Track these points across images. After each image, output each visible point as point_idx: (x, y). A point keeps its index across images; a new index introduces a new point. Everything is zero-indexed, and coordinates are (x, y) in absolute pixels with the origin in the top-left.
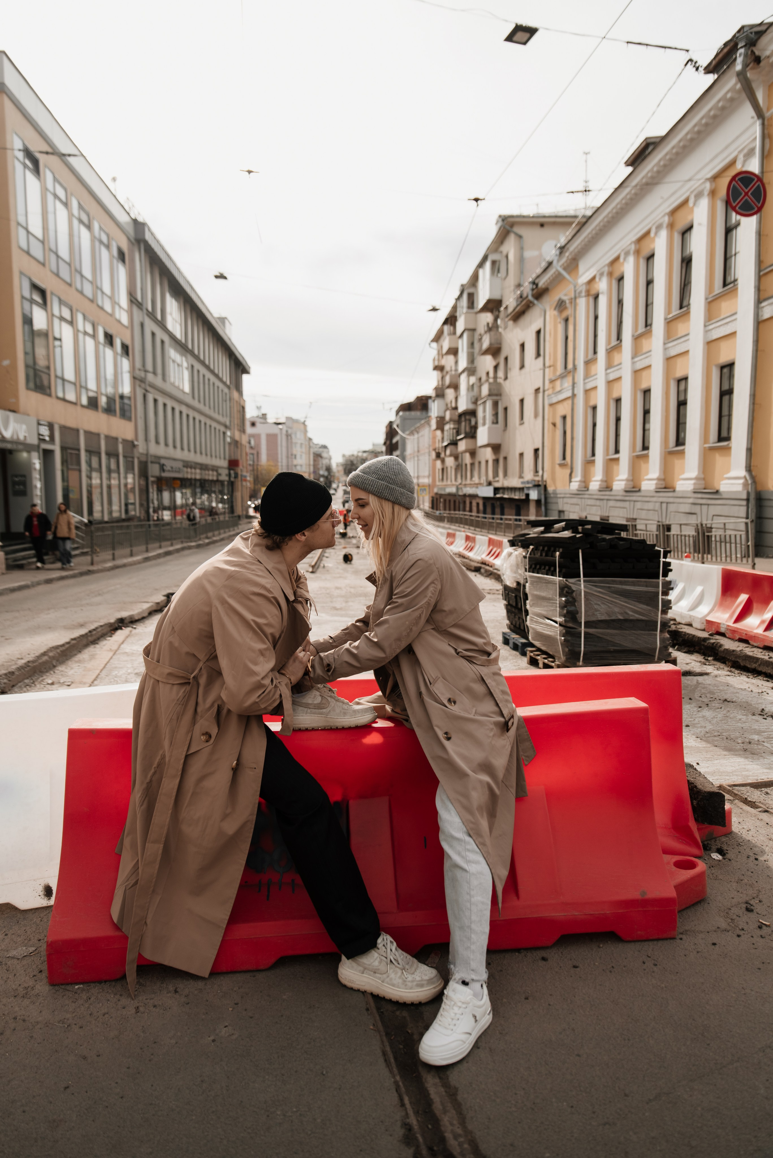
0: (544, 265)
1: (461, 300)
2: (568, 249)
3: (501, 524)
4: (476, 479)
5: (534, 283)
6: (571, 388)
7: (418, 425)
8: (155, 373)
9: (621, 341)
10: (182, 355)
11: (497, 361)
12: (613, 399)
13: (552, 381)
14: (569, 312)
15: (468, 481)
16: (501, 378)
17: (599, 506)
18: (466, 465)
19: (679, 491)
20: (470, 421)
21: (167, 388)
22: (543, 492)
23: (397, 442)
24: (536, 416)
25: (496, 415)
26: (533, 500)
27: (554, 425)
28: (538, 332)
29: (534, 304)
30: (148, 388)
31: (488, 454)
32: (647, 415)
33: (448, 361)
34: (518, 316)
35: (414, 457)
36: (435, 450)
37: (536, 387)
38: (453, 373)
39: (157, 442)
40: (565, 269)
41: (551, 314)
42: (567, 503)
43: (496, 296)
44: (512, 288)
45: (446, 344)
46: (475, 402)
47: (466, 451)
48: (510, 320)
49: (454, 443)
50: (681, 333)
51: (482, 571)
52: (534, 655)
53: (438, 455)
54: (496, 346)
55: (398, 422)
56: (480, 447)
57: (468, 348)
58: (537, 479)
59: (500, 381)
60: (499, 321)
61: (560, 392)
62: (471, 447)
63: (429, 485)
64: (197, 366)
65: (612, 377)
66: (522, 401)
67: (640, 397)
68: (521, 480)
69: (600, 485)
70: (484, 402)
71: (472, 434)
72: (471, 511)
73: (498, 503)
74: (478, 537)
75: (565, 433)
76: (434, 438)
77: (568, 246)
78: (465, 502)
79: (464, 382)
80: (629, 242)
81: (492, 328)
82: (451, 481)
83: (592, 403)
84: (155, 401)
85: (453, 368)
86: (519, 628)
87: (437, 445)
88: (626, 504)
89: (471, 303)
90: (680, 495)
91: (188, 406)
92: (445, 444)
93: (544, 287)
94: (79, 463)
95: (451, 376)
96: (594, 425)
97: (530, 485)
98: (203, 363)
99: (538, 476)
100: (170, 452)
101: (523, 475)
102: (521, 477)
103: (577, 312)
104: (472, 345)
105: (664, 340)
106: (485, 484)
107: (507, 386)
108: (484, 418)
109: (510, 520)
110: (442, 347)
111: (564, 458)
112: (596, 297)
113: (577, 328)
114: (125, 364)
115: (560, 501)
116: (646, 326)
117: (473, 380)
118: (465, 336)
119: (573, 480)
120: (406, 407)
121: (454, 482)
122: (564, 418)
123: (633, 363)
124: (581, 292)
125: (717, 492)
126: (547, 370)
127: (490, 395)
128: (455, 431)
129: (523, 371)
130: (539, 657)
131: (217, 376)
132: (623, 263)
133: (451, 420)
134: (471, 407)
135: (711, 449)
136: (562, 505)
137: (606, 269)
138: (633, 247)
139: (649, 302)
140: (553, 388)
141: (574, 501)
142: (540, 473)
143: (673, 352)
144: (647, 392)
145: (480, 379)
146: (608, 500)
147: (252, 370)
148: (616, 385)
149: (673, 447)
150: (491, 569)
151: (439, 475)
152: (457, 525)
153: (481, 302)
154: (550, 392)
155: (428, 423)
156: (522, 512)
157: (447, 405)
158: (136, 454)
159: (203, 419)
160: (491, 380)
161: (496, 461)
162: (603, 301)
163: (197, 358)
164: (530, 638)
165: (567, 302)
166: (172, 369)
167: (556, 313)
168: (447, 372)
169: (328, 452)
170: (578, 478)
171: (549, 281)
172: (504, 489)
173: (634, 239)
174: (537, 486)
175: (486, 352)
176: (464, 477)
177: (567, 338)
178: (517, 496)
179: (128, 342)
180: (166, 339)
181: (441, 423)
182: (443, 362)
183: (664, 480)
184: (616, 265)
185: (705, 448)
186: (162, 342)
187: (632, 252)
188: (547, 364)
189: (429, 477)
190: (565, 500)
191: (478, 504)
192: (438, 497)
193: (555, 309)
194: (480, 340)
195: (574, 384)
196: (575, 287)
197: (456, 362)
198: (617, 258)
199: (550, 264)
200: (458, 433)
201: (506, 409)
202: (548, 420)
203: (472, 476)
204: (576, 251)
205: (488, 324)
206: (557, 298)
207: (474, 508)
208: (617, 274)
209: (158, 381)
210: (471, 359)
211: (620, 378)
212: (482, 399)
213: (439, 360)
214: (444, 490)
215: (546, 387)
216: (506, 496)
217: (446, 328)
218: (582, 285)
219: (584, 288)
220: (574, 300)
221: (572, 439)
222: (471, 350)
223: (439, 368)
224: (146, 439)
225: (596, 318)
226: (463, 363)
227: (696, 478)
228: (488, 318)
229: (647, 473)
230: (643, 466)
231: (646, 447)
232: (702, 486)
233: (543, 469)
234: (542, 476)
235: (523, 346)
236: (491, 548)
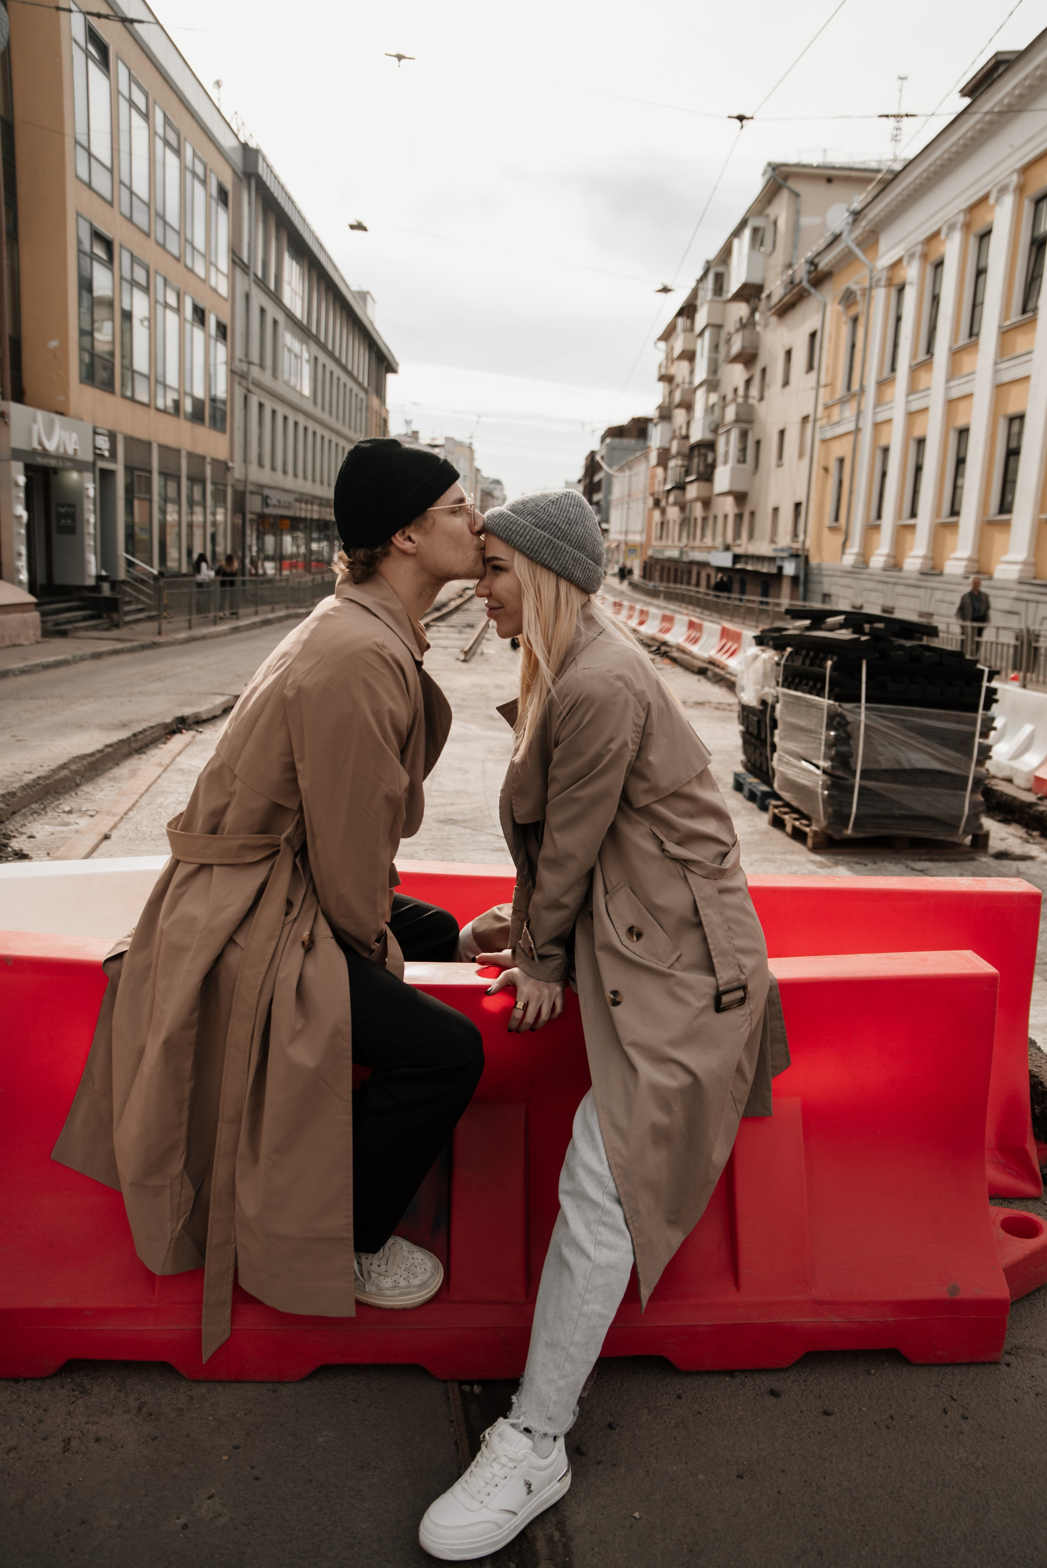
0: (828, 237)
1: (704, 282)
2: (866, 216)
3: (740, 606)
4: (708, 541)
5: (812, 263)
6: (854, 418)
7: (631, 458)
8: (262, 366)
9: (932, 355)
10: (302, 342)
11: (751, 373)
12: (914, 439)
13: (827, 407)
14: (859, 308)
15: (697, 543)
16: (754, 398)
17: (882, 592)
18: (696, 519)
19: (998, 580)
20: (706, 456)
21: (279, 388)
22: (802, 565)
23: (600, 482)
24: (801, 455)
25: (743, 450)
26: (788, 576)
27: (826, 470)
28: (813, 335)
29: (810, 294)
30: (251, 387)
31: (728, 506)
32: (961, 466)
33: (681, 370)
34: (784, 310)
35: (622, 503)
36: (652, 494)
37: (804, 414)
38: (686, 386)
39: (261, 465)
40: (859, 245)
41: (834, 308)
42: (836, 584)
43: (756, 279)
44: (780, 269)
45: (679, 345)
46: (715, 430)
47: (696, 499)
48: (773, 314)
49: (681, 487)
50: (1020, 350)
51: (710, 674)
52: (780, 812)
53: (657, 503)
54: (750, 351)
55: (604, 452)
56: (719, 495)
57: (710, 351)
58: (796, 546)
59: (753, 401)
60: (757, 316)
61: (838, 424)
62: (705, 494)
63: (641, 545)
64: (323, 358)
65: (914, 407)
66: (782, 433)
67: (953, 438)
68: (773, 546)
69: (886, 561)
70: (728, 431)
71: (707, 476)
72: (698, 584)
73: (738, 577)
74: (707, 625)
75: (840, 483)
76: (653, 477)
77: (866, 211)
78: (690, 573)
79: (700, 400)
80: (956, 211)
81: (747, 325)
82: (673, 540)
83: (883, 443)
84: (261, 406)
85: (687, 380)
86: (760, 769)
87: (656, 488)
88: (921, 592)
89: (719, 288)
90: (999, 584)
91: (306, 414)
92: (668, 487)
93: (826, 269)
94: (149, 490)
95: (683, 392)
96: (884, 475)
97: (785, 554)
98: (331, 354)
99: (797, 542)
100: (278, 479)
101: (776, 539)
102: (773, 541)
103: (872, 309)
104: (715, 347)
105: (996, 357)
106: (721, 547)
107: (762, 410)
108: (727, 453)
109: (753, 601)
110: (672, 349)
111: (837, 519)
112: (901, 289)
113: (870, 332)
114: (221, 352)
115: (826, 580)
116: (971, 335)
117: (714, 398)
118: (707, 334)
119: (848, 551)
120: (616, 432)
121: (676, 543)
122: (841, 461)
123: (948, 389)
124: (879, 280)
126: (822, 391)
127: (737, 421)
128: (683, 470)
129: (788, 389)
130: (786, 817)
131: (350, 374)
132: (944, 241)
133: (679, 454)
134: (709, 436)
136: (828, 585)
137: (919, 249)
138: (961, 218)
139: (978, 300)
140: (829, 417)
141: (847, 581)
142: (801, 537)
143: (1006, 377)
144: (963, 433)
145: (724, 398)
146: (895, 584)
147: (400, 369)
148: (919, 419)
149: (995, 515)
150: (722, 672)
151: (655, 531)
152: (677, 604)
153: (734, 285)
154: (824, 422)
155: (646, 456)
156: (771, 591)
157: (674, 432)
158: (230, 481)
159: (327, 435)
160: (740, 400)
161: (739, 517)
162: (910, 295)
163: (323, 347)
164: (776, 785)
165: (859, 293)
166: (286, 361)
167: (840, 308)
168: (678, 385)
169: (502, 490)
170: (854, 549)
171: (834, 261)
172: (748, 558)
173: (964, 206)
174: (795, 556)
175: (736, 359)
176: (692, 536)
177: (853, 346)
178: (765, 568)
179: (226, 320)
180: (281, 318)
181: (664, 457)
182: (673, 370)
183: (979, 561)
184: (934, 243)
185: (1040, 520)
186: (275, 322)
187: (959, 225)
188: (823, 381)
189: (641, 532)
190: (834, 579)
191: (709, 576)
192: (653, 562)
193: (840, 303)
194: (728, 341)
195: (859, 413)
196: (871, 272)
197: (692, 372)
198: (937, 234)
199: (837, 238)
200: (687, 473)
201: (758, 443)
202: (818, 462)
203: (703, 535)
204: (878, 218)
205: (741, 319)
206: (843, 287)
207: (703, 582)
208: (934, 257)
209: (266, 378)
210: (714, 368)
211: (925, 410)
212: (724, 426)
213: (667, 367)
214: (662, 552)
215: (819, 415)
216: (749, 567)
217: (680, 321)
218: (882, 270)
219: (884, 275)
220: (868, 292)
221: (851, 492)
222: (714, 355)
223: (667, 378)
224: (245, 460)
225: (899, 319)
226: (701, 373)
227: (1025, 563)
228: (741, 310)
229: (954, 550)
230: (949, 538)
231: (955, 512)
232: (1032, 575)
233: (805, 532)
234: (804, 543)
235: (789, 353)
236: (724, 641)
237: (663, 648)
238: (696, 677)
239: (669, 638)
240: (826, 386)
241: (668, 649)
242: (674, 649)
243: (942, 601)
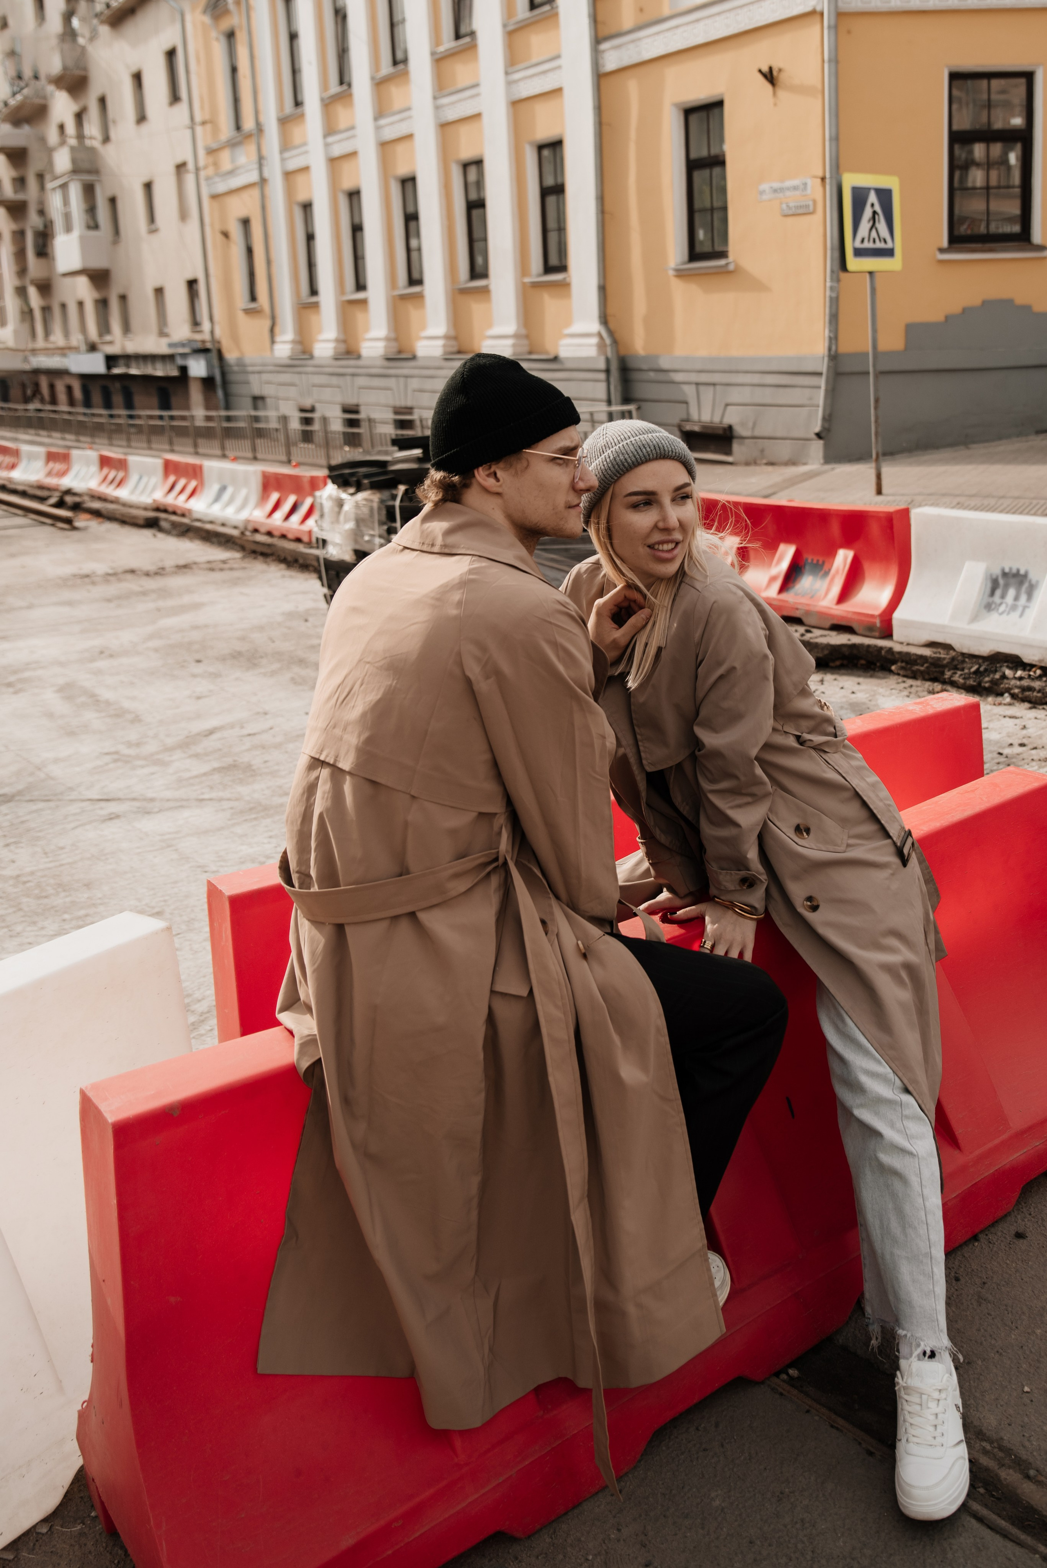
4: (61, 339)
6: (256, 166)
9: (349, 86)
11: (82, 103)
12: (344, 192)
14: (234, 19)
16: (91, 138)
17: (339, 387)
22: (215, 362)
24: (183, 215)
25: (92, 211)
26: (196, 379)
27: (226, 235)
28: (171, 53)
31: (82, 289)
32: (413, 224)
34: (119, 16)
37: (179, 160)
41: (195, 19)
42: (269, 383)
48: (102, 22)
50: (462, 81)
54: (75, 72)
56: (65, 275)
58: (198, 337)
59: (94, 144)
61: (231, 173)
65: (336, 150)
66: (148, 187)
67: (395, 190)
68: (164, 341)
69: (335, 348)
70: (64, 187)
71: (45, 249)
73: (118, 385)
74: (134, 460)
75: (250, 251)
78: (37, 386)
83: (302, 197)
88: (391, 382)
96: (310, 238)
97: (186, 350)
99: (200, 333)
101: (166, 330)
102: (163, 334)
103: (253, 22)
105: (434, 90)
106: (83, 347)
107: (110, 155)
108: (67, 217)
111: (253, 298)
113: (255, 52)
115: (254, 379)
116: (395, 62)
119: (278, 338)
122: (246, 223)
123: (377, 128)
125: (555, 359)
126: (199, 130)
127: (75, 171)
129: (145, 127)
135: (535, 285)
136: (257, 385)
140: (216, 164)
141: (284, 377)
142: (206, 326)
143: (452, 114)
144: (408, 183)
145: (48, 138)
146: (353, 375)
148: (345, 167)
149: (467, 282)
150: (185, 520)
154: (210, 171)
156: (174, 401)
160: (73, 142)
161: (102, 304)
167: (206, 19)
170: (286, 335)
172: (128, 358)
174: (203, 351)
175: (56, 82)
177: (234, 70)
178: (159, 371)
183: (455, 338)
185: (524, 284)
188: (197, 116)
190: (265, 377)
193: (203, 12)
201: (113, 201)
202: (212, 225)
203: (48, 333)
207: (62, 397)
211: (352, 155)
212: (56, 178)
215: (201, 163)
216: (134, 371)
221: (269, 262)
225: (293, 37)
227: (516, 336)
229: (423, 327)
230: (414, 313)
231: (415, 280)
232: (526, 349)
233: (211, 319)
234: (212, 332)
235: (137, 77)
236: (172, 479)
237: (69, 499)
238: (147, 533)
239: (67, 482)
240: (204, 123)
241: (77, 499)
242: (86, 498)
243: (421, 391)
